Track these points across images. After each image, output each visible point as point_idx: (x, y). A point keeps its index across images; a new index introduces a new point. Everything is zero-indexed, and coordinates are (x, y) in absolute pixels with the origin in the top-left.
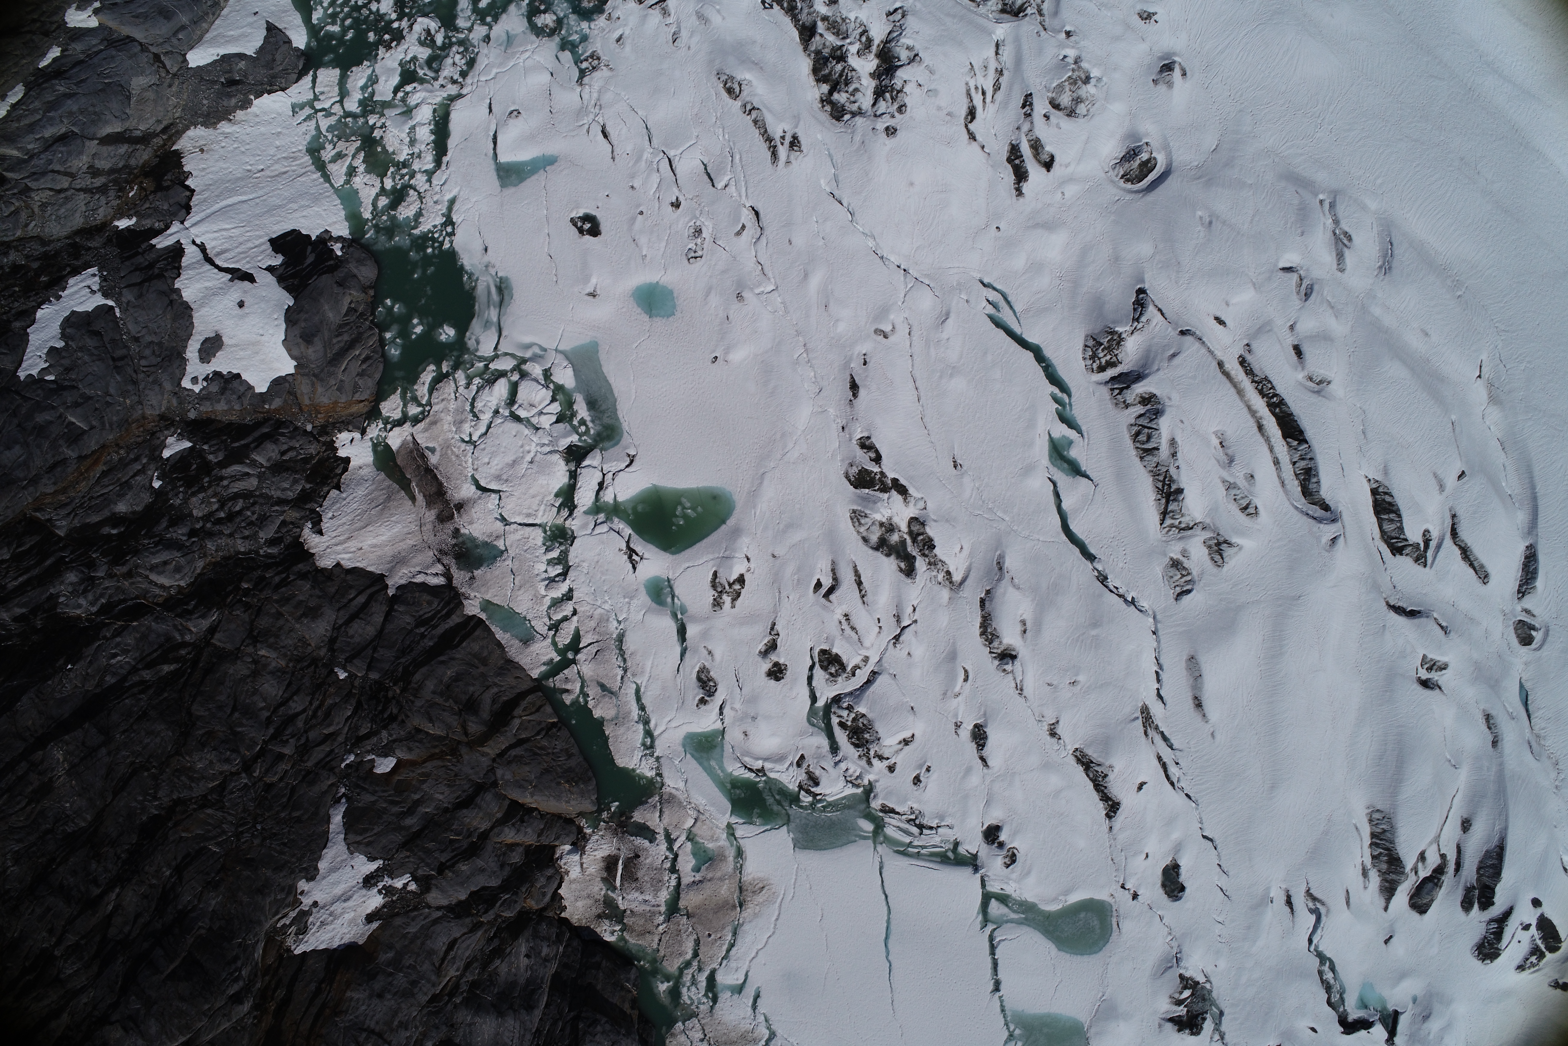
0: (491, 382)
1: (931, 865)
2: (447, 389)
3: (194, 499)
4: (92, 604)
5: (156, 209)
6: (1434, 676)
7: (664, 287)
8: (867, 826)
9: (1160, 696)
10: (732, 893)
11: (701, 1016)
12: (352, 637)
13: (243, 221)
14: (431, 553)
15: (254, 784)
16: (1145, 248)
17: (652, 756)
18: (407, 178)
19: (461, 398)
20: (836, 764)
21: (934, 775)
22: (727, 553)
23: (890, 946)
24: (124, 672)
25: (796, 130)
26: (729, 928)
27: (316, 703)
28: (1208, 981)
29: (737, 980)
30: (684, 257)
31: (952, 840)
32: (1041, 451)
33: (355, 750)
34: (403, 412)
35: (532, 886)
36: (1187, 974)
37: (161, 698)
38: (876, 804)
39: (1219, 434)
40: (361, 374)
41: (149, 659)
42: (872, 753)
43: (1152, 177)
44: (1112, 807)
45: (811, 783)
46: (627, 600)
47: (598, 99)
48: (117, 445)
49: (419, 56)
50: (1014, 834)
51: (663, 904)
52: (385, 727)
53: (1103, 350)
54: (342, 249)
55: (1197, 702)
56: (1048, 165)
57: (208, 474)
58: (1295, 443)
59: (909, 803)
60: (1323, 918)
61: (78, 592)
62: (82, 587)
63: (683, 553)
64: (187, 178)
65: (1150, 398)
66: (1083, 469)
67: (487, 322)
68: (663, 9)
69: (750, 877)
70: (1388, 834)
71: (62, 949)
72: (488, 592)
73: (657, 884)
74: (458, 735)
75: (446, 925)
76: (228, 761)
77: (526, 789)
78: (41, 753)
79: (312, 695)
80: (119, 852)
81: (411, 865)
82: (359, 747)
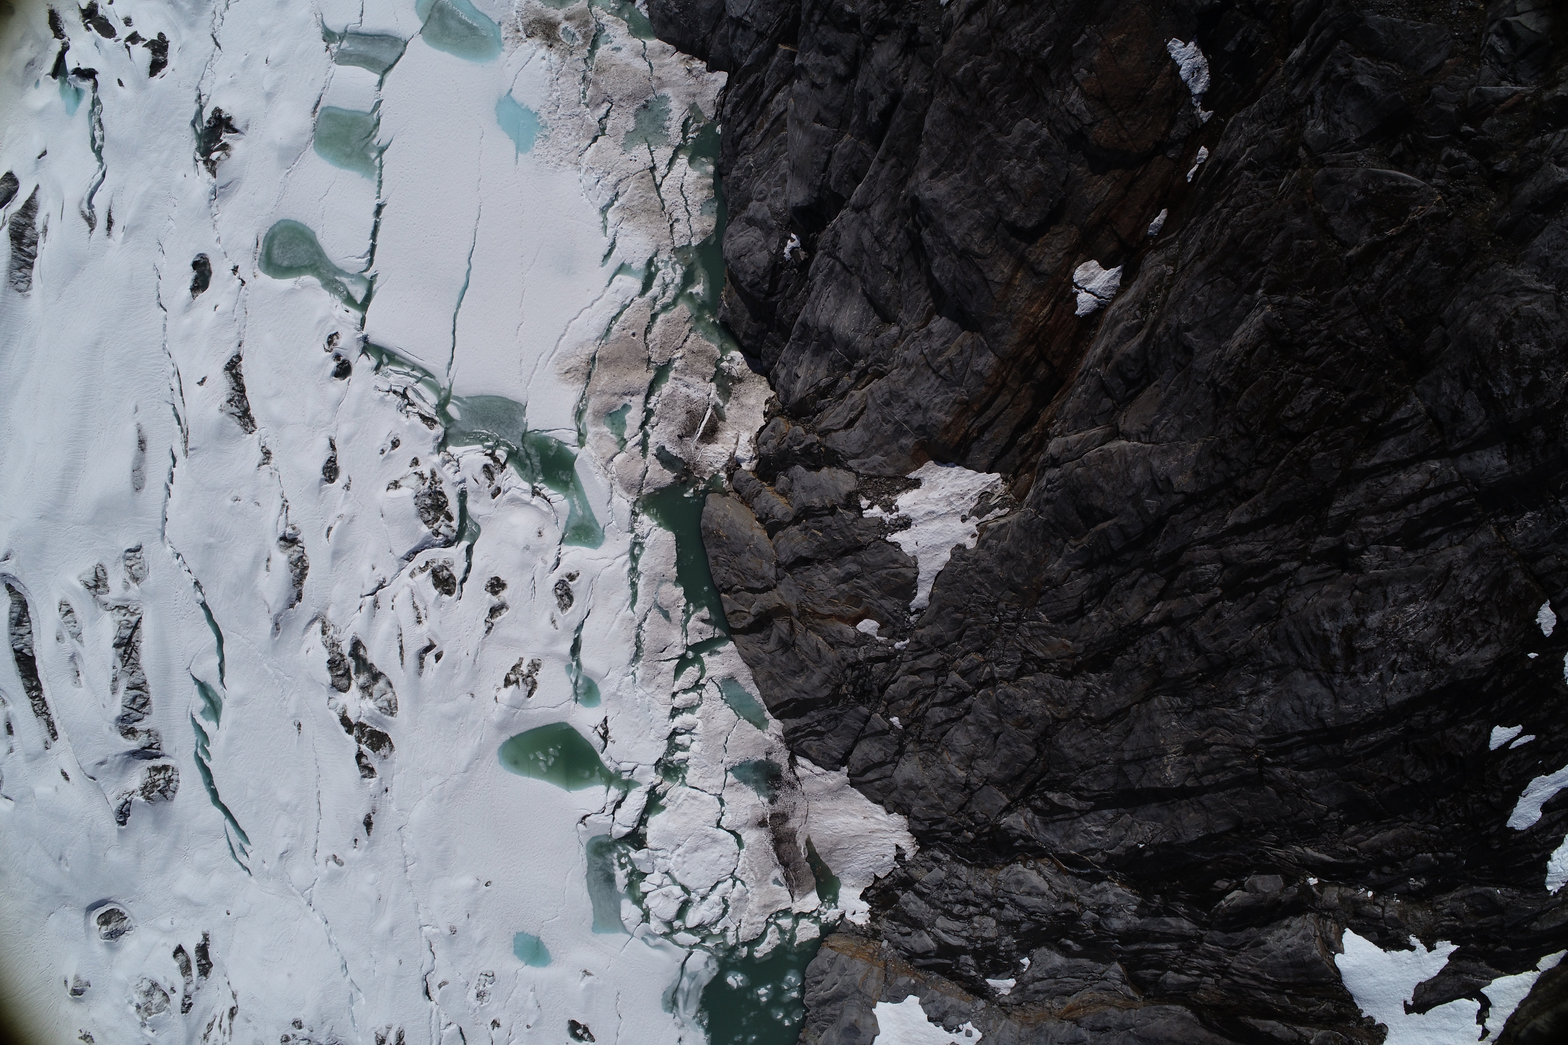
0: (703, 926)
1: (404, 354)
2: (746, 933)
3: (992, 935)
4: (1106, 891)
8: (452, 410)
9: (174, 459)
10: (598, 374)
11: (669, 248)
12: (880, 749)
14: (803, 788)
16: (114, 857)
17: (637, 535)
19: (736, 920)
20: (464, 481)
21: (378, 445)
22: (514, 711)
23: (464, 280)
24: (1093, 815)
26: (612, 337)
27: (923, 706)
28: (195, 161)
29: (621, 280)
30: (497, 979)
33: (893, 651)
34: (798, 924)
35: (778, 445)
36: (209, 175)
37: (1067, 775)
38: (439, 430)
39: (79, 683)
40: (823, 972)
41: (1067, 816)
42: (427, 484)
43: (102, 911)
44: (233, 367)
45: (492, 469)
46: (620, 694)
48: (1050, 1013)
50: (322, 366)
51: (670, 379)
52: (859, 662)
53: (160, 786)
55: (143, 446)
56: (180, 951)
57: (975, 949)
58: (25, 651)
59: (408, 424)
60: (86, 198)
61: (1115, 909)
62: (1108, 911)
63: (556, 722)
65: (126, 733)
67: (694, 979)
69: (576, 387)
70: (17, 267)
71: (1210, 595)
72: (756, 738)
73: (670, 402)
74: (799, 626)
75: (848, 450)
76: (1008, 696)
77: (755, 547)
78: (1188, 784)
79: (923, 716)
80: (1135, 656)
81: (860, 526)
82: (889, 652)
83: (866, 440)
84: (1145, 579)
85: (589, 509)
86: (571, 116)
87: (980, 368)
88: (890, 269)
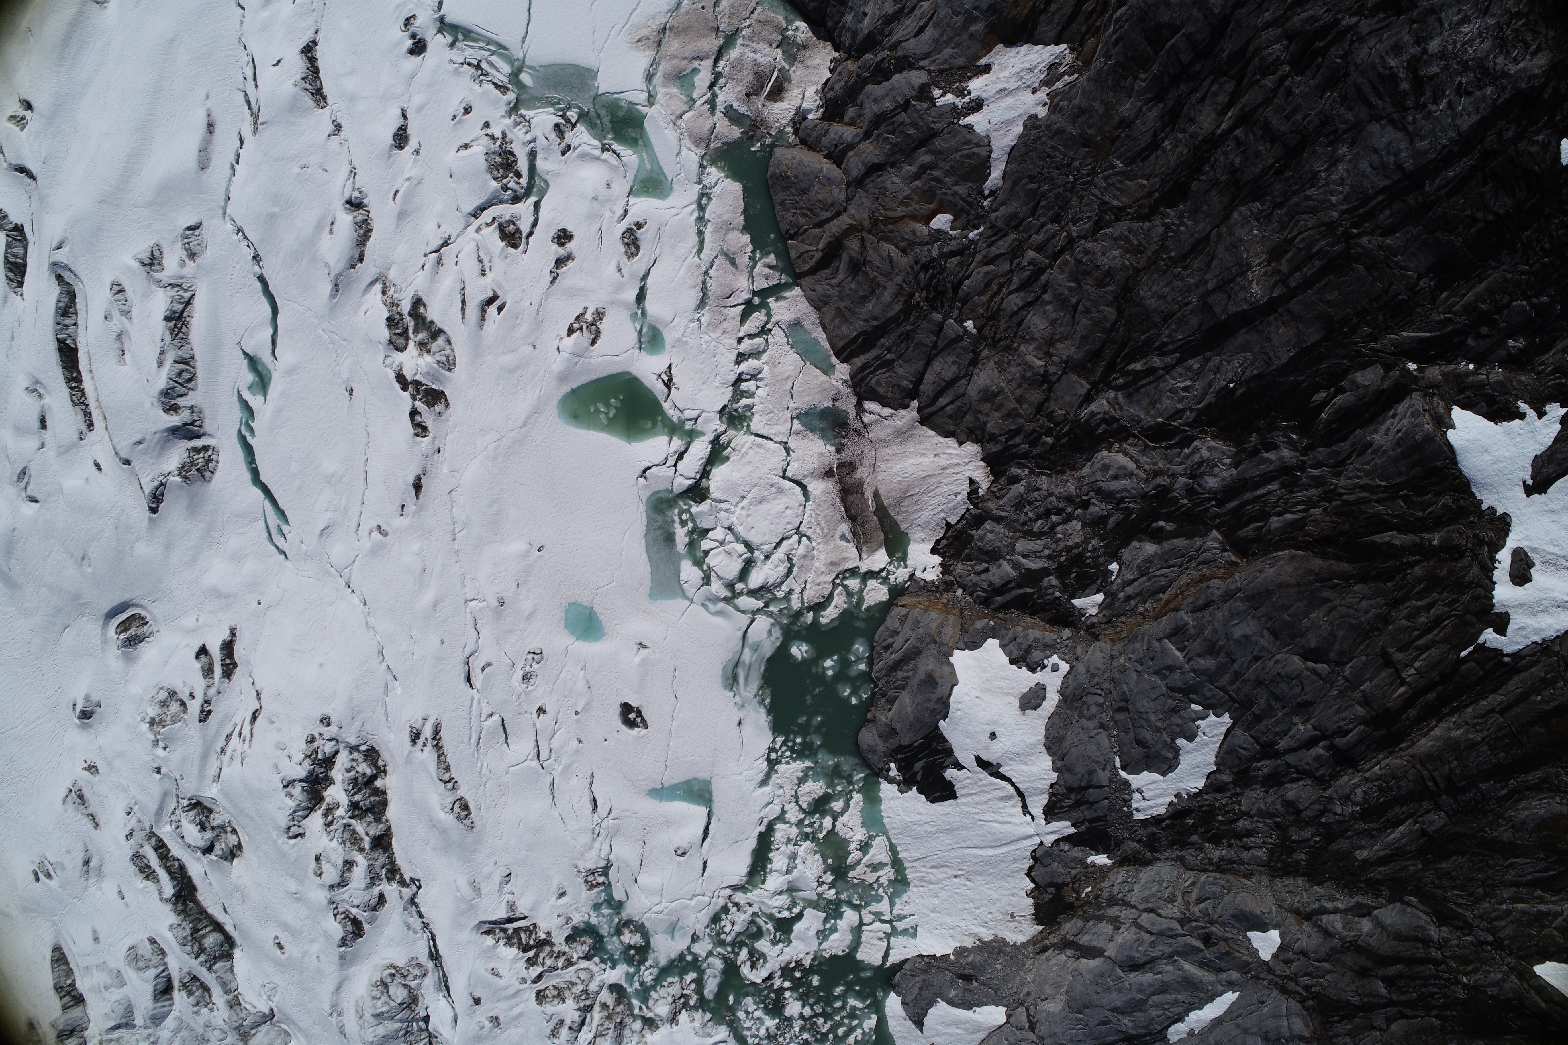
0: (765, 589)
2: (812, 595)
3: (1077, 540)
4: (1197, 450)
5: (1066, 865)
6: (21, 113)
7: (573, 634)
8: (525, 78)
9: (242, 141)
10: (669, 41)
12: (954, 363)
13: (981, 826)
14: (870, 435)
15: (1068, 225)
16: (142, 550)
18: (806, 822)
19: (801, 581)
20: (534, 140)
21: (451, 111)
22: (576, 361)
24: (1179, 370)
25: (411, 748)
26: (681, 11)
27: (997, 299)
30: (545, 657)
31: (454, 50)
32: (276, 386)
33: (967, 243)
34: (865, 585)
35: (846, 82)
37: (1148, 336)
38: (511, 96)
39: (123, 362)
40: (895, 633)
41: (1152, 378)
42: (498, 143)
43: (123, 617)
44: (308, 50)
45: (562, 128)
46: (685, 339)
47: (594, 840)
48: (1144, 618)
49: (768, 944)
50: (398, 44)
51: (738, 45)
52: (933, 260)
53: (198, 465)
54: (889, 770)
55: (211, 129)
56: (203, 651)
57: (1060, 566)
58: (68, 342)
59: (480, 91)
61: (1209, 466)
62: (1203, 470)
63: (619, 371)
64: (1032, 891)
65: (169, 410)
66: (246, 361)
68: (513, 911)
69: (647, 53)
71: (1280, 73)
72: (823, 382)
73: (737, 66)
74: (870, 240)
75: (918, 52)
76: (1087, 252)
77: (824, 177)
78: (1274, 295)
79: (999, 309)
80: (1211, 173)
81: (933, 114)
82: (962, 244)
83: (937, 38)
84: (1215, 87)
85: (658, 163)
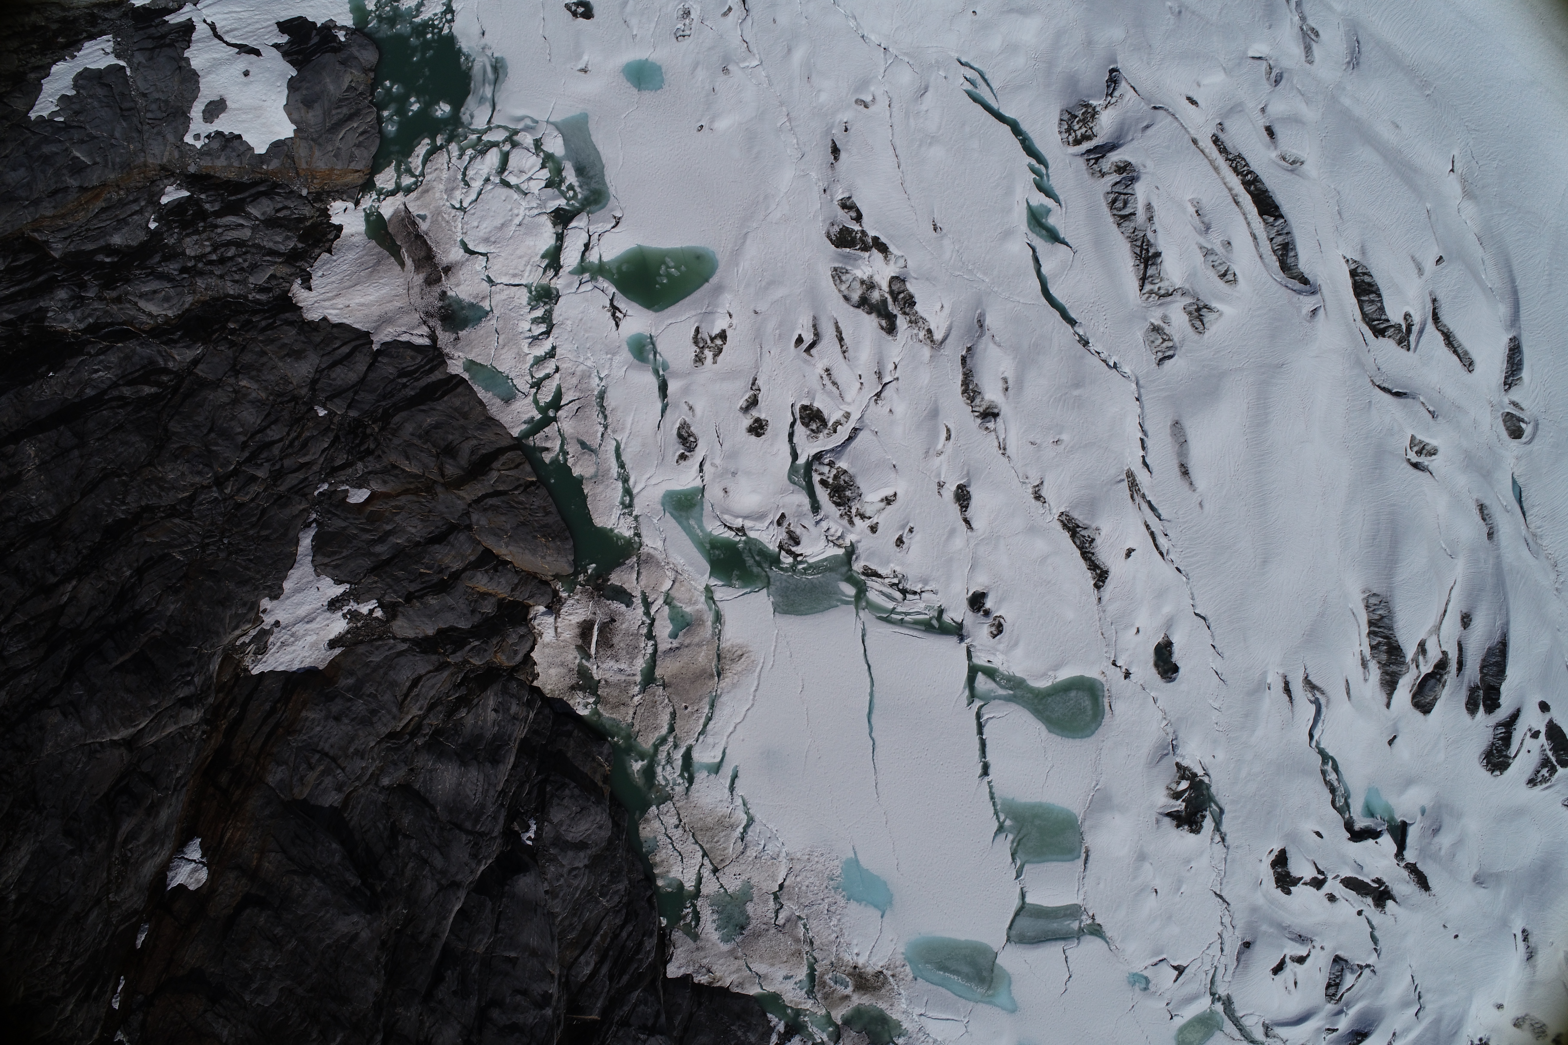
0: (483, 153)
1: (915, 633)
2: (441, 159)
3: (188, 239)
4: (80, 321)
6: (1423, 460)
8: (849, 590)
9: (1145, 464)
10: (710, 661)
11: (676, 798)
12: (334, 379)
13: (252, 6)
14: (417, 316)
15: (225, 500)
16: (1117, 33)
17: (631, 515)
19: (453, 168)
20: (817, 523)
21: (917, 537)
22: (710, 309)
23: (873, 721)
24: (104, 386)
26: (707, 700)
27: (293, 435)
28: (1207, 774)
29: (714, 757)
30: (673, 35)
31: (936, 607)
32: (1020, 218)
33: (329, 479)
34: (396, 183)
35: (503, 641)
36: (1184, 763)
37: (139, 415)
38: (858, 567)
39: (1195, 203)
40: (358, 145)
41: (130, 377)
42: (854, 511)
44: (1101, 576)
45: (792, 542)
46: (609, 356)
48: (118, 186)
50: (1000, 601)
51: (639, 673)
52: (361, 459)
53: (1078, 123)
54: (345, 36)
55: (1183, 470)
57: (204, 220)
58: (1271, 219)
59: (892, 565)
60: (1324, 709)
61: (67, 307)
62: (72, 304)
63: (666, 310)
65: (1126, 166)
66: (1062, 236)
67: (482, 98)
69: (729, 644)
70: (1385, 620)
72: (471, 351)
73: (633, 652)
74: (434, 475)
75: (410, 658)
76: (200, 474)
77: (502, 537)
78: (13, 446)
79: (292, 426)
80: (80, 547)
81: (378, 591)
82: (333, 477)
83: (391, 673)
84: (79, 620)
85: (684, 529)
86: (811, 904)
87: (280, 769)
88: (406, 836)
